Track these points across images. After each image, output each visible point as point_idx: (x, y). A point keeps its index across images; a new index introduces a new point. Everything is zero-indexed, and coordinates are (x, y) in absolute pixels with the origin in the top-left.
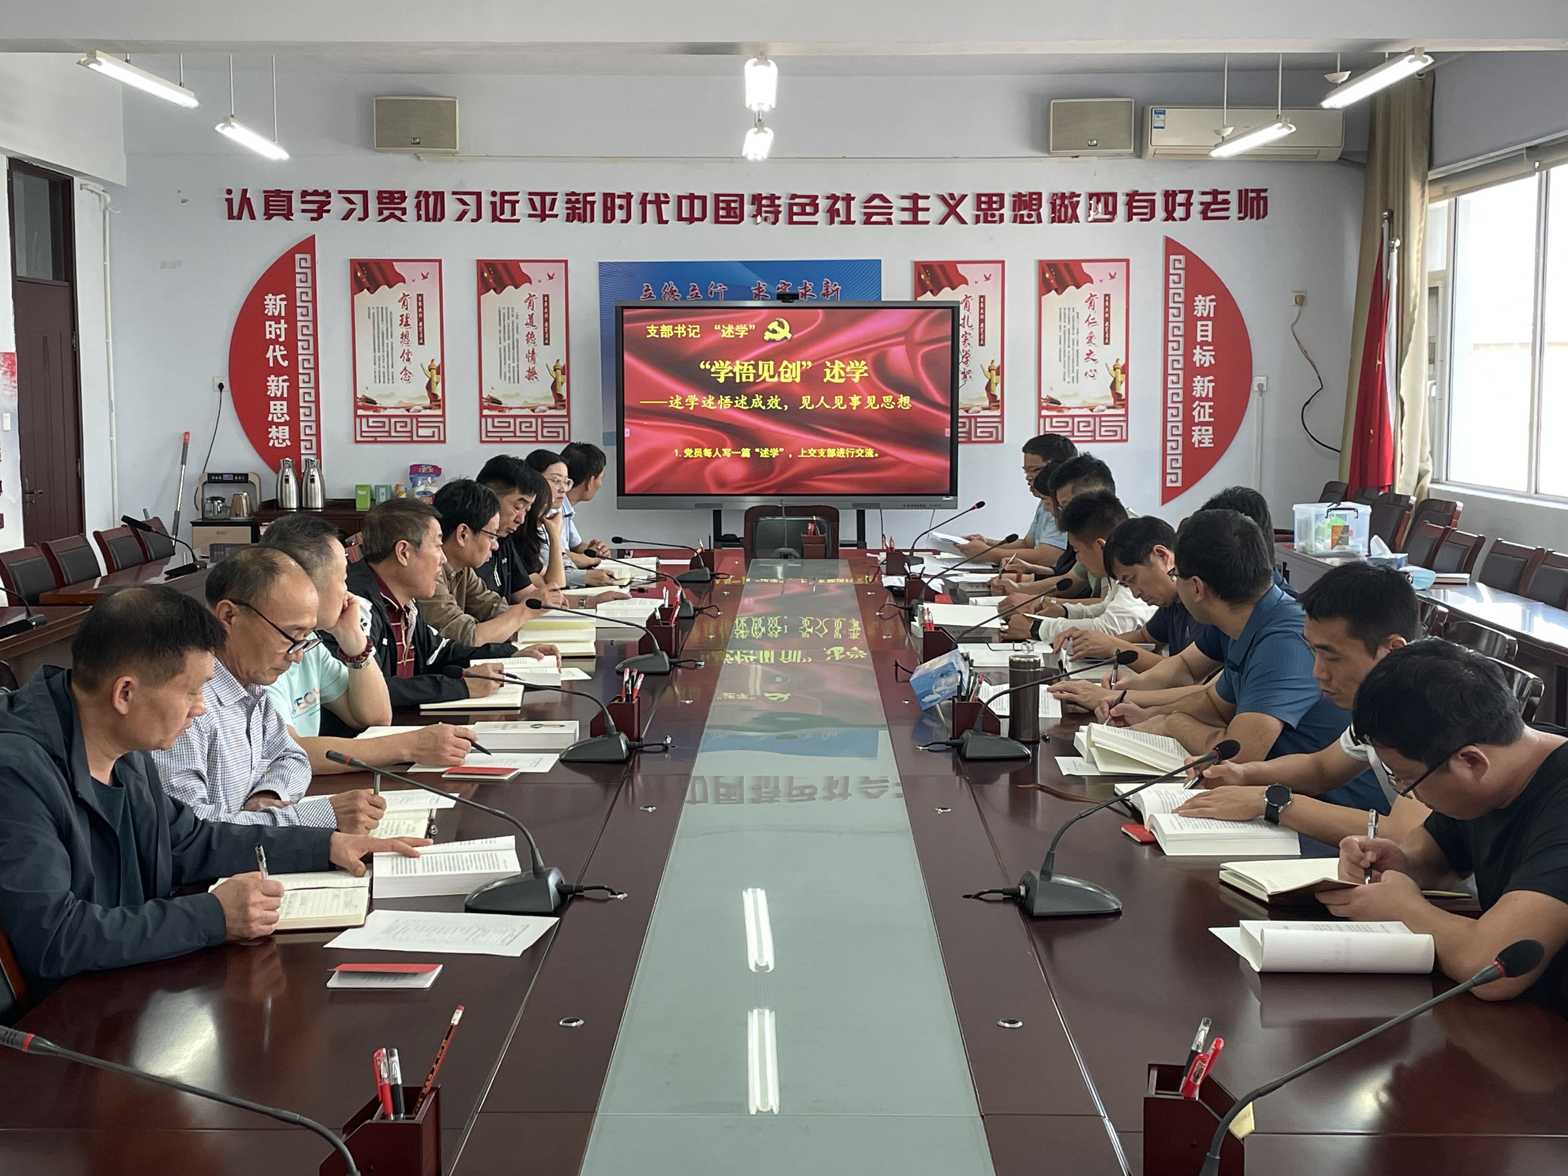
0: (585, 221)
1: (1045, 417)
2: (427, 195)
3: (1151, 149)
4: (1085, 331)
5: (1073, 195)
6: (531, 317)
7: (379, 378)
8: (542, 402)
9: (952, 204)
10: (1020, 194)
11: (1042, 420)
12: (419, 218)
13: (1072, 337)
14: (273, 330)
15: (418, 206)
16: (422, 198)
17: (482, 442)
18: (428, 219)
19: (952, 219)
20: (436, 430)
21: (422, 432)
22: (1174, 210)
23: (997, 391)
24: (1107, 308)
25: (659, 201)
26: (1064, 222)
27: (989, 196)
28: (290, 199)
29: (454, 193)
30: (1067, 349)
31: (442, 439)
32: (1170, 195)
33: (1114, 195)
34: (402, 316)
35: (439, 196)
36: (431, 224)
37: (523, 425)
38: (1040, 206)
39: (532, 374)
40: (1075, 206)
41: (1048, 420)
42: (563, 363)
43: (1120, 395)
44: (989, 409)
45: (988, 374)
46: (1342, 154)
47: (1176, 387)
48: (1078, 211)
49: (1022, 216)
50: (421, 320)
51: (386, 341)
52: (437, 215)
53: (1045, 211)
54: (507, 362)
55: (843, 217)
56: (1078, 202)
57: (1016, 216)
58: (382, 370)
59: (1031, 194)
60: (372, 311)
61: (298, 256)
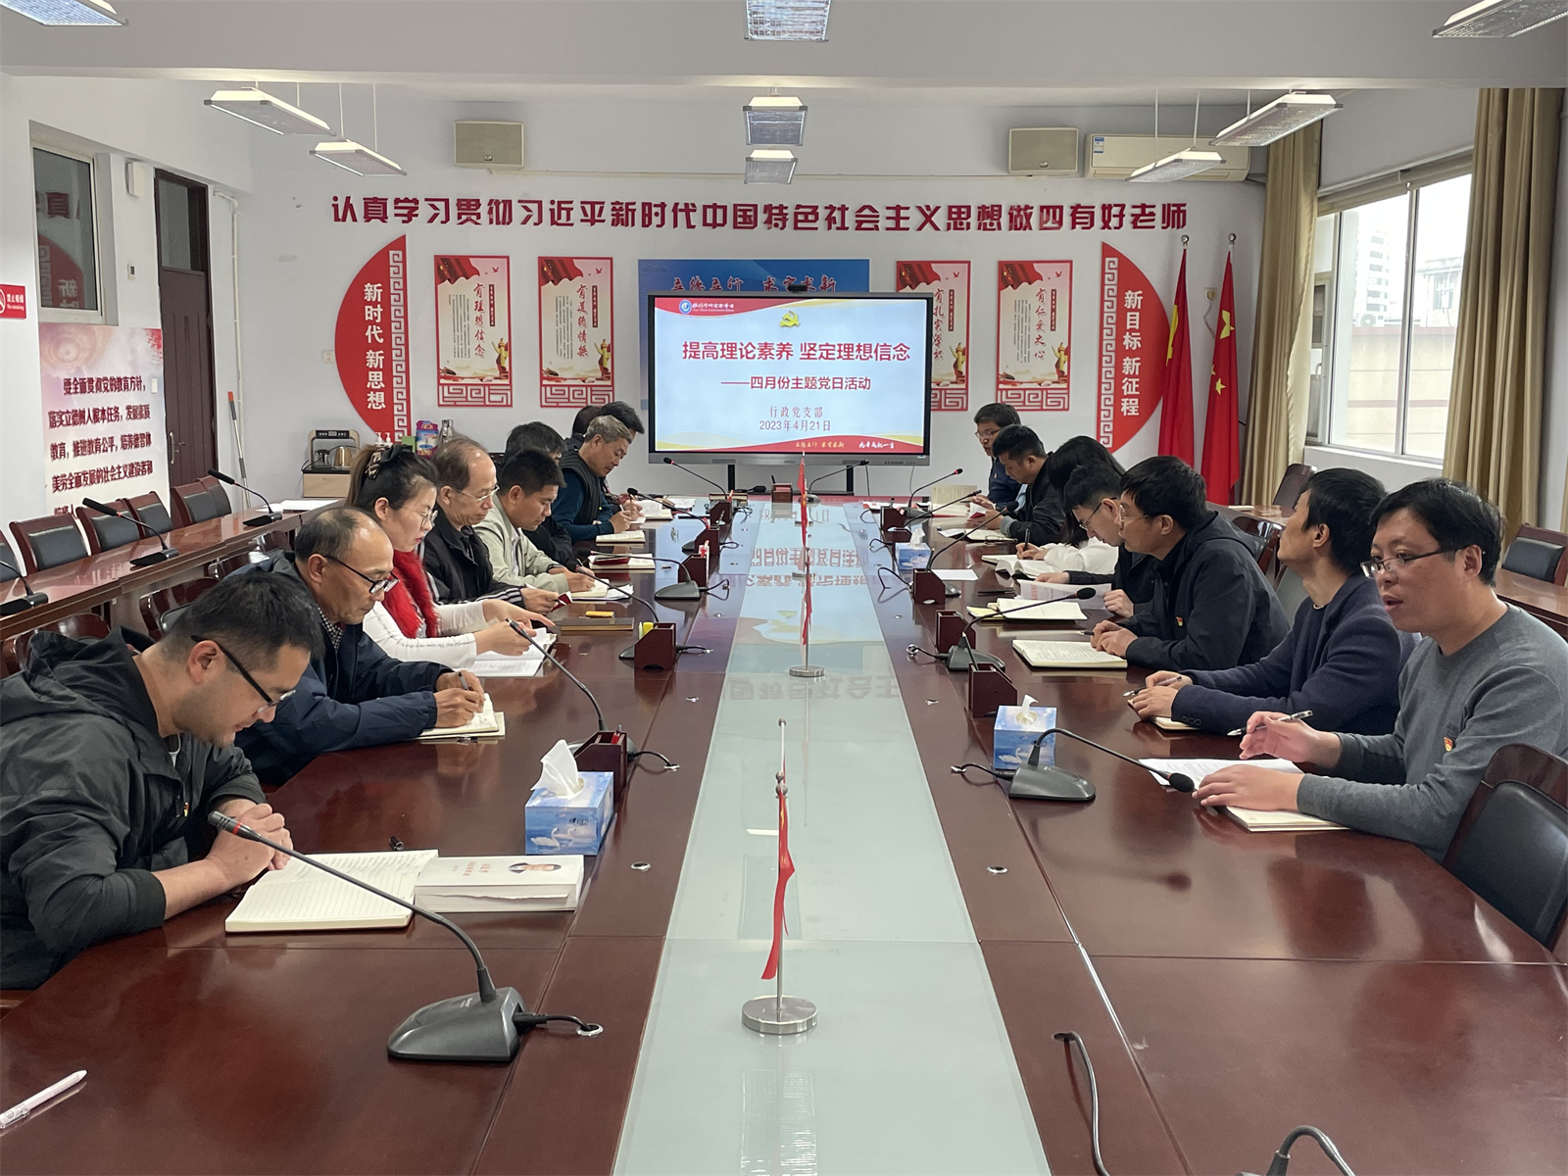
0: (627, 225)
1: (1002, 390)
2: (497, 203)
3: (1092, 170)
4: (1035, 319)
5: (1027, 207)
6: (582, 304)
7: (457, 354)
8: (592, 375)
9: (928, 215)
10: (984, 206)
11: (999, 392)
12: (491, 222)
13: (1024, 324)
14: (371, 312)
15: (490, 212)
16: (493, 205)
17: (542, 406)
18: (498, 223)
19: (928, 225)
20: (505, 397)
21: (493, 398)
22: (1109, 220)
23: (963, 368)
24: (1054, 300)
25: (689, 209)
26: (1019, 229)
27: (959, 207)
28: (385, 205)
29: (519, 201)
30: (1021, 335)
31: (509, 403)
32: (1106, 208)
33: (1061, 208)
34: (477, 302)
35: (508, 203)
36: (501, 226)
37: (576, 393)
38: (1000, 217)
39: (583, 351)
40: (1029, 216)
41: (1004, 392)
42: (608, 342)
43: (1063, 372)
44: (956, 383)
45: (956, 354)
46: (1248, 175)
47: (1109, 368)
48: (1031, 221)
49: (985, 224)
50: (492, 306)
51: (463, 324)
52: (507, 220)
53: (1005, 220)
54: (563, 341)
55: (839, 224)
56: (1031, 213)
57: (980, 224)
58: (460, 347)
59: (993, 206)
60: (452, 298)
61: (391, 253)
